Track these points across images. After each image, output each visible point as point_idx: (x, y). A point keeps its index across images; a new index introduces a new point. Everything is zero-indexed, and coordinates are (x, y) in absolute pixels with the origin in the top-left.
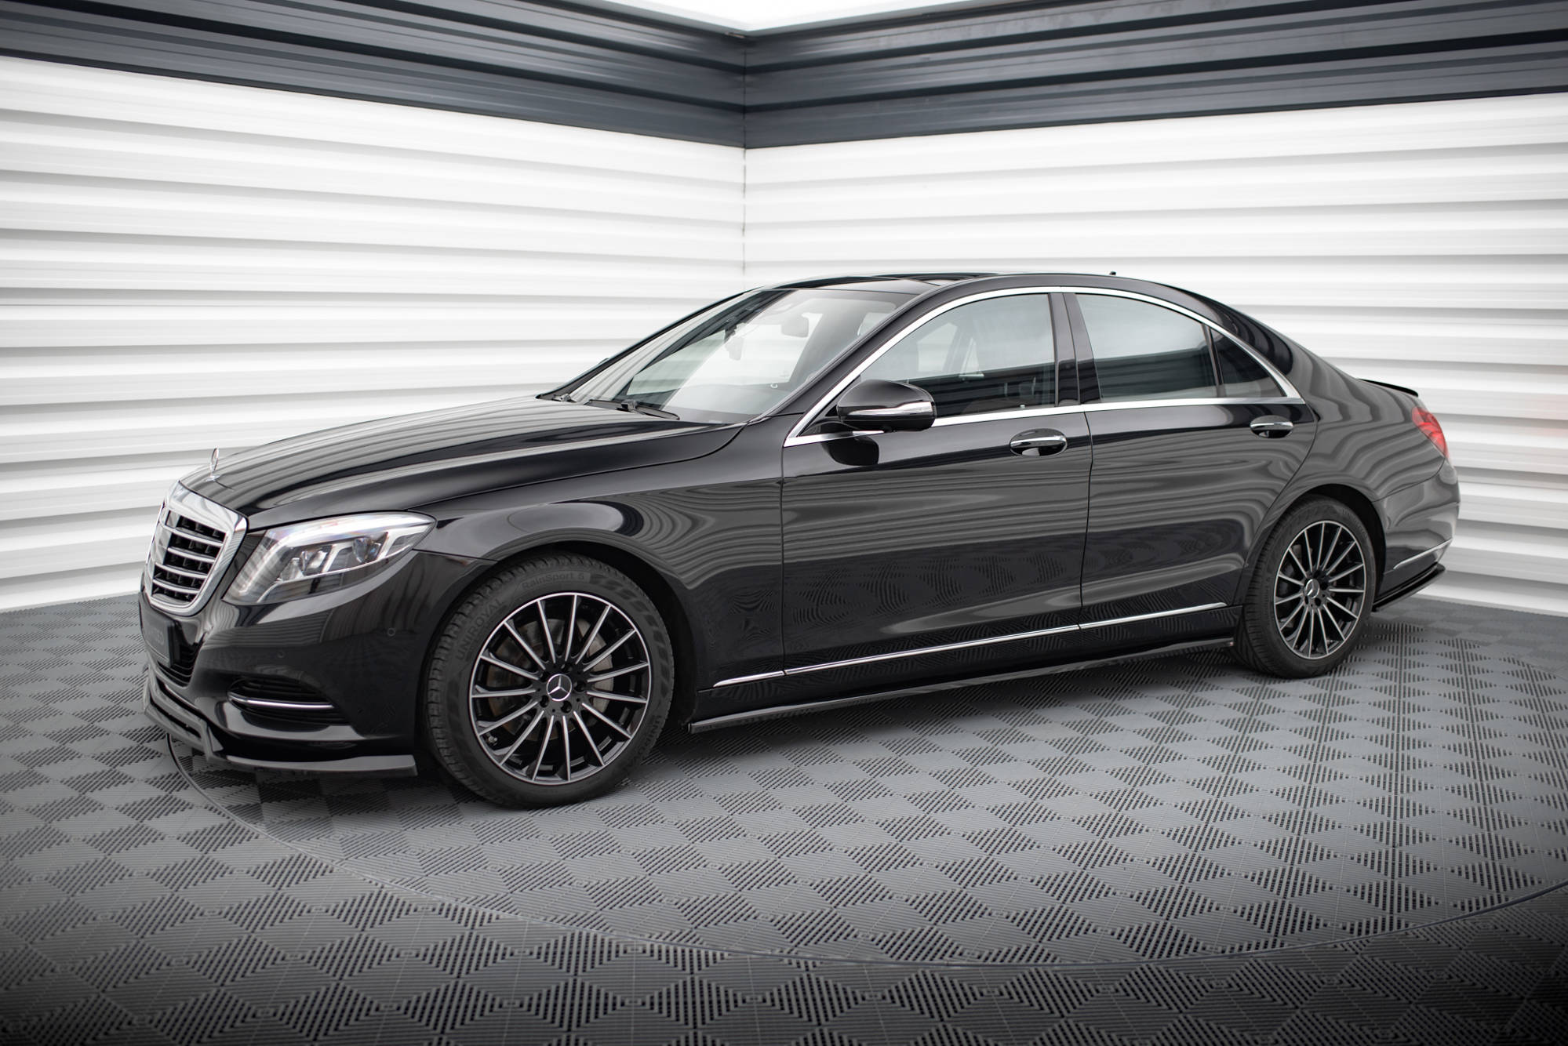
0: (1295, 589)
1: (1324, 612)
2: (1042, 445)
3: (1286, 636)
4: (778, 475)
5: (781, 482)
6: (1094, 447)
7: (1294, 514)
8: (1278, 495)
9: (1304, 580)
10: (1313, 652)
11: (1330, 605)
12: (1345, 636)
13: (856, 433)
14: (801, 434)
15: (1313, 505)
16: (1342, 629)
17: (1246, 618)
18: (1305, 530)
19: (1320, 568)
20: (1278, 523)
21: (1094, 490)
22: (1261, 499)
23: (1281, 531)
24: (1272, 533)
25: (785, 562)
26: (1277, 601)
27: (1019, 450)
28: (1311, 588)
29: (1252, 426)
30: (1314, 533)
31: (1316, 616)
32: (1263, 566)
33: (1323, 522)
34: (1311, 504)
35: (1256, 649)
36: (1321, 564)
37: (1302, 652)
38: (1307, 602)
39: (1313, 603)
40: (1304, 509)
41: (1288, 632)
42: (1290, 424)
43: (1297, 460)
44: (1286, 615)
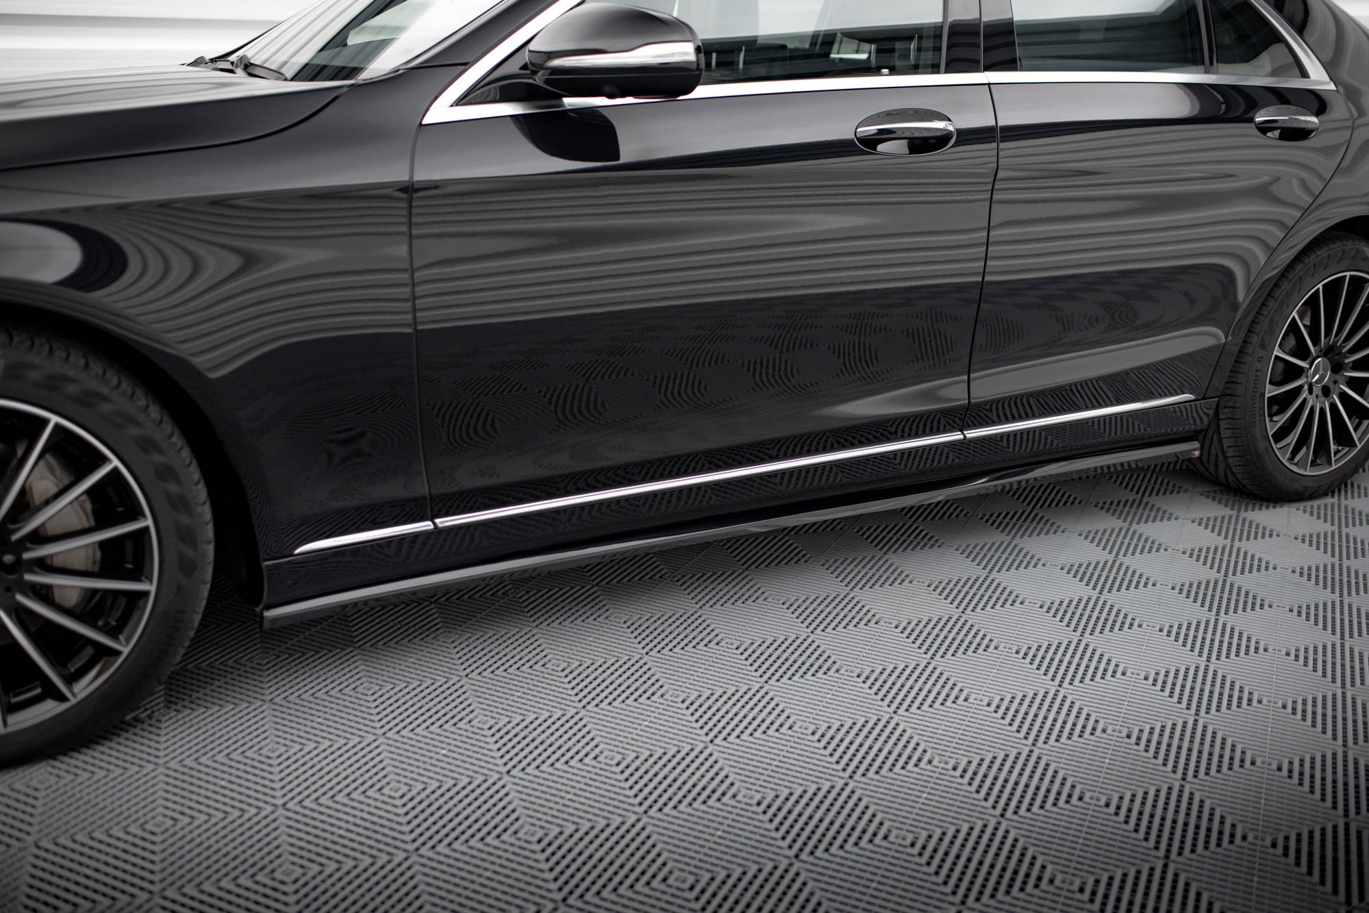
0: (1297, 372)
1: (1333, 407)
2: (917, 135)
3: (1276, 442)
4: (404, 177)
5: (409, 190)
6: (1002, 145)
7: (1307, 260)
8: (1289, 230)
9: (1309, 360)
10: (1314, 464)
11: (1344, 397)
12: (1360, 439)
13: (570, 102)
14: (462, 101)
15: (1335, 247)
16: (1356, 429)
17: (1221, 417)
18: (1320, 286)
19: (1335, 342)
20: (1284, 274)
21: (1000, 213)
22: (1262, 236)
23: (1286, 286)
24: (1272, 290)
25: (419, 327)
26: (1271, 391)
27: (870, 143)
28: (1317, 371)
29: (1258, 119)
30: (1332, 289)
31: (1322, 411)
32: (1255, 339)
33: (1348, 274)
34: (1332, 246)
35: (1230, 460)
36: (1336, 336)
37: (1296, 464)
38: (1311, 391)
39: (1320, 393)
40: (1322, 253)
41: (1280, 435)
42: (1314, 119)
43: (1320, 177)
44: (1282, 411)
